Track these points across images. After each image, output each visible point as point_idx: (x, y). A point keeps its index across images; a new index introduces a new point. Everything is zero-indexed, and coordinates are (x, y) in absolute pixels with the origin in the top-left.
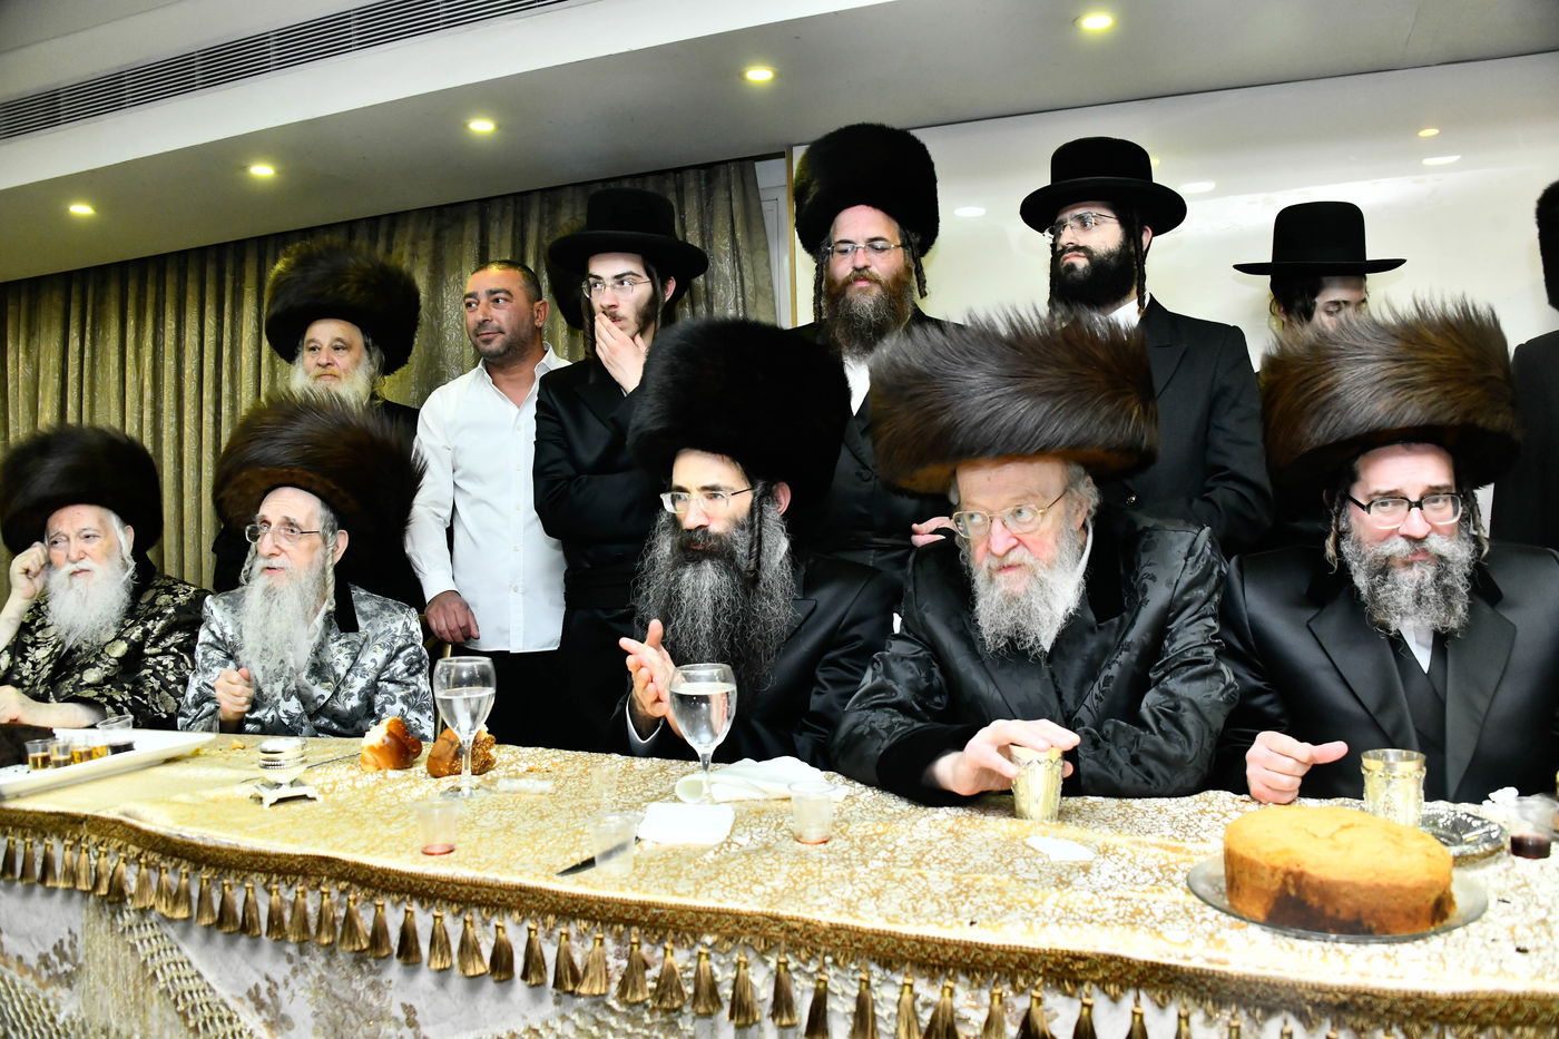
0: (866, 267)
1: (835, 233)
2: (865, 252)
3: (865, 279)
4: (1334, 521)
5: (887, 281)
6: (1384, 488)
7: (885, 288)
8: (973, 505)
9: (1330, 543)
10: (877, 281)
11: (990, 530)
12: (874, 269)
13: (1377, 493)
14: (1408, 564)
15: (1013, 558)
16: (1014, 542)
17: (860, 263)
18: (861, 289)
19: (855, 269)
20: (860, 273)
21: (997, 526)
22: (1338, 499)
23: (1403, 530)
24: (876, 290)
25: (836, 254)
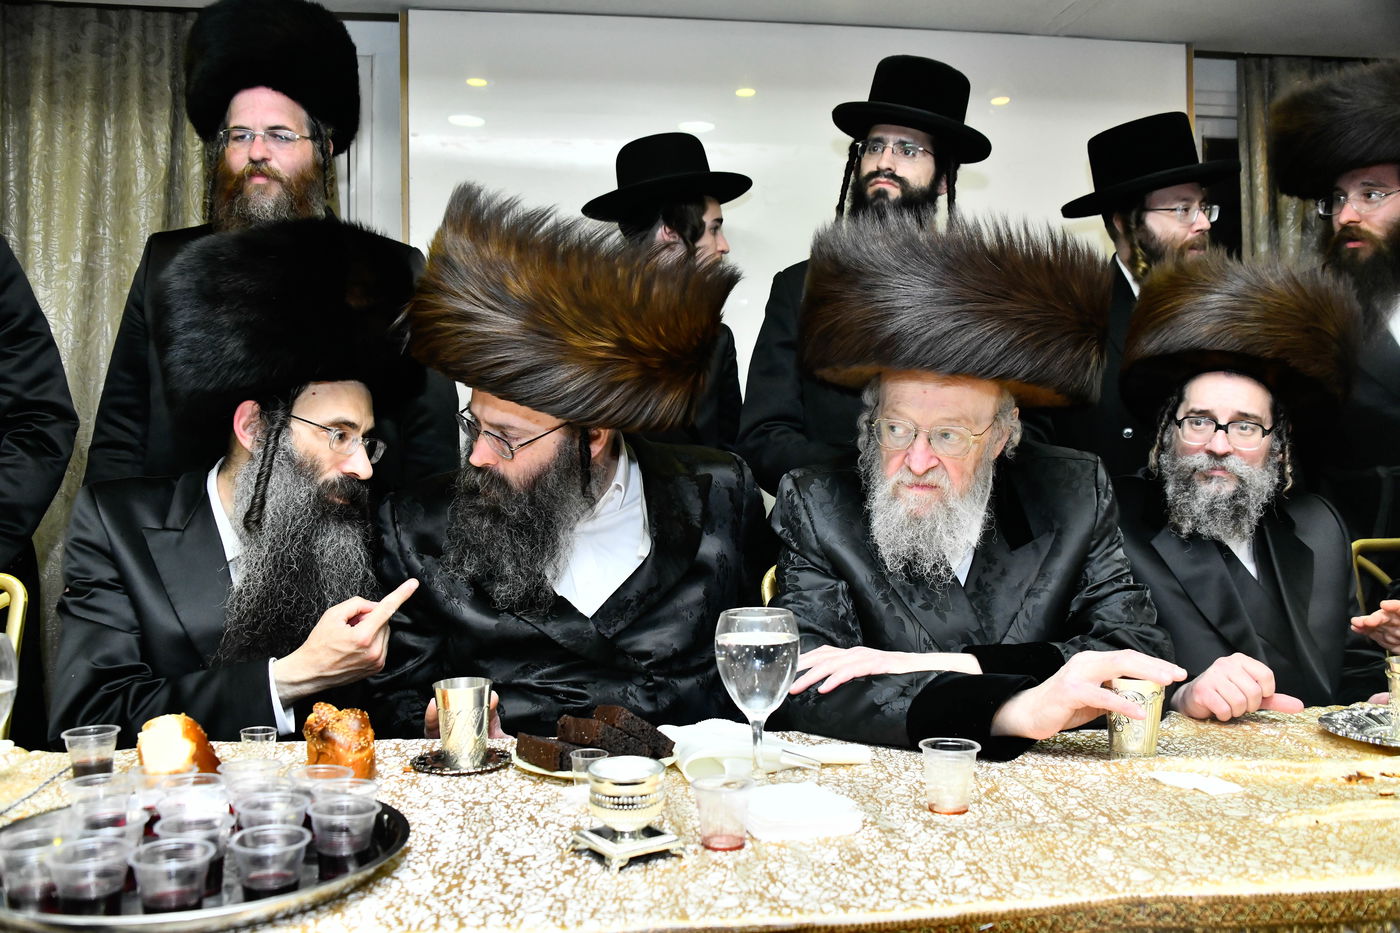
0: (264, 160)
1: (230, 117)
2: (264, 140)
3: (263, 174)
4: (1159, 435)
5: (289, 180)
6: (1199, 407)
7: (287, 186)
8: (900, 414)
9: (1153, 454)
10: (280, 180)
11: (912, 445)
12: (274, 164)
13: (1192, 411)
14: (1208, 478)
15: (930, 478)
16: (934, 462)
17: (257, 155)
18: (258, 186)
19: (252, 161)
20: (258, 167)
21: (921, 442)
22: (1166, 416)
23: (1208, 447)
24: (275, 190)
25: (231, 141)
